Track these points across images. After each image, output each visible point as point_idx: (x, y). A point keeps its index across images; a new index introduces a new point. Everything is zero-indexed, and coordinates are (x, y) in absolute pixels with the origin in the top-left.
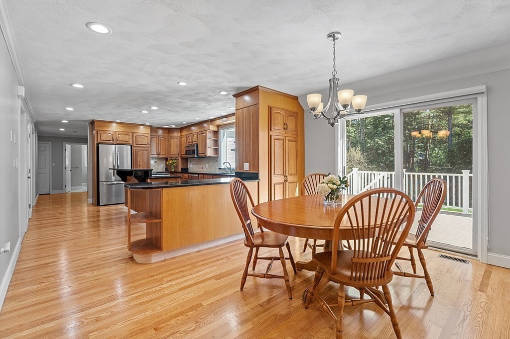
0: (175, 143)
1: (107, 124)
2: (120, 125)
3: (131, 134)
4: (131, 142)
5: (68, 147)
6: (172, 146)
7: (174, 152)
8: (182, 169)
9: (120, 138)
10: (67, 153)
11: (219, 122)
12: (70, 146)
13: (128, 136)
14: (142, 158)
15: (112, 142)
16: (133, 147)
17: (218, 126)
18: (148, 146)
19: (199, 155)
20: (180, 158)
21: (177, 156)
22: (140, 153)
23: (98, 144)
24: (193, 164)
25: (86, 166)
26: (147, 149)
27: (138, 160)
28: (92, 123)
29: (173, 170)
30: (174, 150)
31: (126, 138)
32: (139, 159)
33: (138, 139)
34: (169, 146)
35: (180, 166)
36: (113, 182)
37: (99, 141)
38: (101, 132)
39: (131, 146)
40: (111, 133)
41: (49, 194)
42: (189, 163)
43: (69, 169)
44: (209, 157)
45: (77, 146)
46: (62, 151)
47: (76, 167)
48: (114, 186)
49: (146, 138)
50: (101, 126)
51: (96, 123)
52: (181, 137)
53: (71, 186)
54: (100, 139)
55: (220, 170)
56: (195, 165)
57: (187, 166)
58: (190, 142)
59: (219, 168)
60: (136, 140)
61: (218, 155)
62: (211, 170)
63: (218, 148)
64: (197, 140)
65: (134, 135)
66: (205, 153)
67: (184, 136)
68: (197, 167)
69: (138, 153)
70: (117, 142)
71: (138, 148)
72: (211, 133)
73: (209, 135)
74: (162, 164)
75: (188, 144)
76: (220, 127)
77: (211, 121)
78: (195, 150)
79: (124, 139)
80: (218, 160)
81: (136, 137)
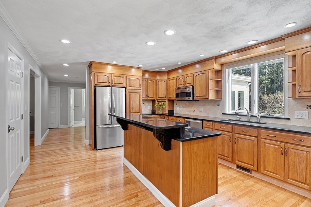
0: (162, 86)
1: (104, 66)
2: (115, 67)
3: (125, 77)
4: (125, 85)
5: (72, 91)
6: (160, 89)
7: (161, 95)
8: (168, 111)
9: (115, 81)
10: (71, 96)
11: (223, 60)
12: (74, 90)
13: (122, 79)
14: (135, 101)
15: (108, 84)
16: (126, 90)
17: (222, 65)
18: (140, 88)
19: (195, 98)
20: (167, 101)
21: (165, 98)
22: (133, 96)
23: (95, 87)
24: (180, 107)
25: (85, 105)
26: (139, 91)
27: (131, 103)
28: (90, 65)
29: (161, 113)
30: (162, 93)
31: (121, 80)
32: (131, 101)
33: (132, 82)
34: (157, 88)
35: (167, 108)
36: (108, 126)
37: (96, 83)
38: (99, 74)
39: (125, 88)
40: (108, 75)
41: (58, 128)
42: (175, 105)
43: (72, 108)
44: (210, 100)
45: (79, 90)
46: (68, 93)
47: (77, 106)
48: (108, 129)
49: (138, 81)
50: (98, 68)
51: (93, 65)
52: (169, 80)
53: (74, 121)
54: (98, 81)
55: (224, 115)
56: (183, 108)
57: (173, 108)
58: (182, 85)
59: (222, 114)
60: (129, 83)
61: (221, 98)
62: (208, 114)
63: (221, 90)
64: (192, 81)
65: (128, 78)
66: (205, 96)
67: (173, 79)
68: (186, 110)
69: (131, 96)
70: (113, 85)
71: (130, 91)
72: (213, 73)
73: (211, 75)
74: (149, 106)
75: (178, 86)
76: (224, 66)
77: (216, 58)
78: (190, 92)
79: (119, 81)
80: (221, 104)
81: (129, 80)
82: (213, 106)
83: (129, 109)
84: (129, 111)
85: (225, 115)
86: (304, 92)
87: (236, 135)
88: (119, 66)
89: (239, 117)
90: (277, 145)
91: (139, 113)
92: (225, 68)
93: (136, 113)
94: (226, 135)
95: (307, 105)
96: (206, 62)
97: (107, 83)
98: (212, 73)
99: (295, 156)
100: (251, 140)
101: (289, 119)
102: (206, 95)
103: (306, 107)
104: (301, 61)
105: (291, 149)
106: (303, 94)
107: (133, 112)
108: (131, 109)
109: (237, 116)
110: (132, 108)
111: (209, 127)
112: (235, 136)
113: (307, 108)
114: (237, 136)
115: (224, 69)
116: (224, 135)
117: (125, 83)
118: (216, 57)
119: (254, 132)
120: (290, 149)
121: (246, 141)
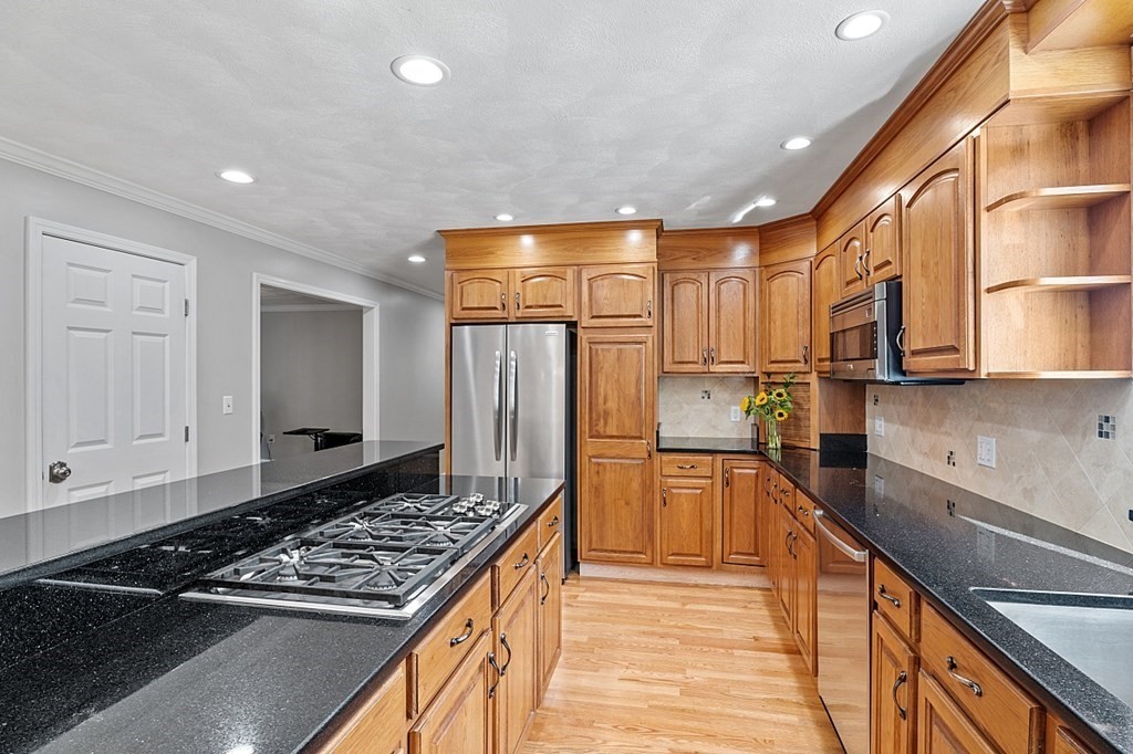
0: (786, 297)
3: (570, 273)
4: (569, 311)
6: (777, 317)
7: (785, 348)
8: (822, 436)
9: (530, 295)
13: (557, 284)
14: (618, 381)
15: (499, 314)
16: (580, 332)
18: (646, 320)
19: (909, 362)
20: (813, 379)
21: (801, 366)
22: (608, 357)
23: (453, 326)
24: (889, 420)
26: (641, 335)
27: (602, 390)
30: (789, 340)
31: (553, 291)
32: (602, 383)
33: (603, 293)
35: (815, 421)
37: (458, 313)
38: (466, 276)
39: (572, 326)
40: (499, 275)
42: (869, 406)
44: (1006, 379)
49: (636, 285)
50: (466, 252)
51: (448, 245)
54: (461, 304)
57: (862, 422)
60: (590, 300)
61: (1130, 369)
63: (1127, 286)
65: (585, 276)
69: (601, 358)
70: (519, 315)
71: (599, 336)
74: (735, 404)
79: (545, 298)
81: (590, 287)
83: (591, 418)
84: (590, 430)
88: (550, 232)
91: (641, 438)
93: (624, 437)
97: (496, 308)
107: (609, 433)
108: (598, 420)
110: (606, 414)
117: (570, 303)
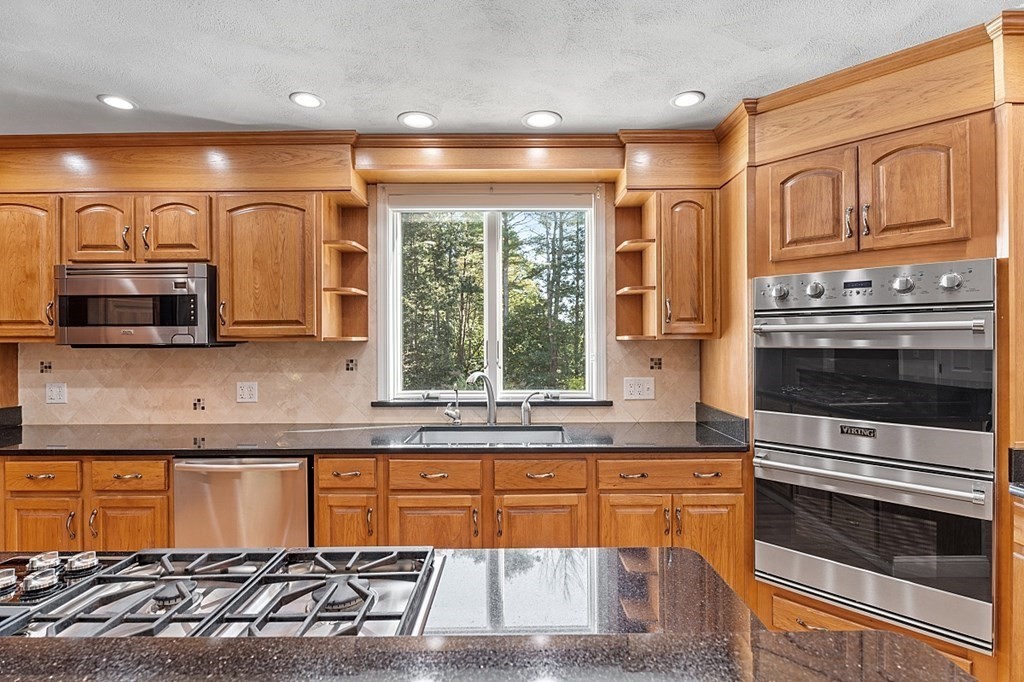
24: (79, 385)
55: (379, 410)
56: (106, 390)
58: (115, 247)
59: (374, 405)
61: (367, 336)
62: (289, 411)
63: (367, 296)
64: (203, 237)
66: (298, 323)
67: (21, 199)
68: (132, 400)
72: (332, 214)
73: (323, 219)
75: (79, 255)
76: (379, 191)
77: (361, 141)
78: (194, 297)
80: (363, 360)
82: (323, 369)
85: (386, 411)
86: (678, 320)
87: (502, 500)
89: (450, 412)
90: (651, 506)
92: (384, 203)
94: (455, 508)
95: (652, 360)
96: (302, 151)
98: (329, 213)
99: (701, 529)
100: (563, 506)
101: (610, 404)
102: (304, 315)
103: (649, 364)
104: (669, 226)
105: (691, 510)
106: (676, 328)
109: (447, 411)
111: (355, 483)
112: (497, 503)
113: (652, 368)
114: (505, 503)
115: (380, 206)
116: (445, 512)
118: (359, 136)
119: (576, 472)
120: (687, 508)
121: (547, 517)
